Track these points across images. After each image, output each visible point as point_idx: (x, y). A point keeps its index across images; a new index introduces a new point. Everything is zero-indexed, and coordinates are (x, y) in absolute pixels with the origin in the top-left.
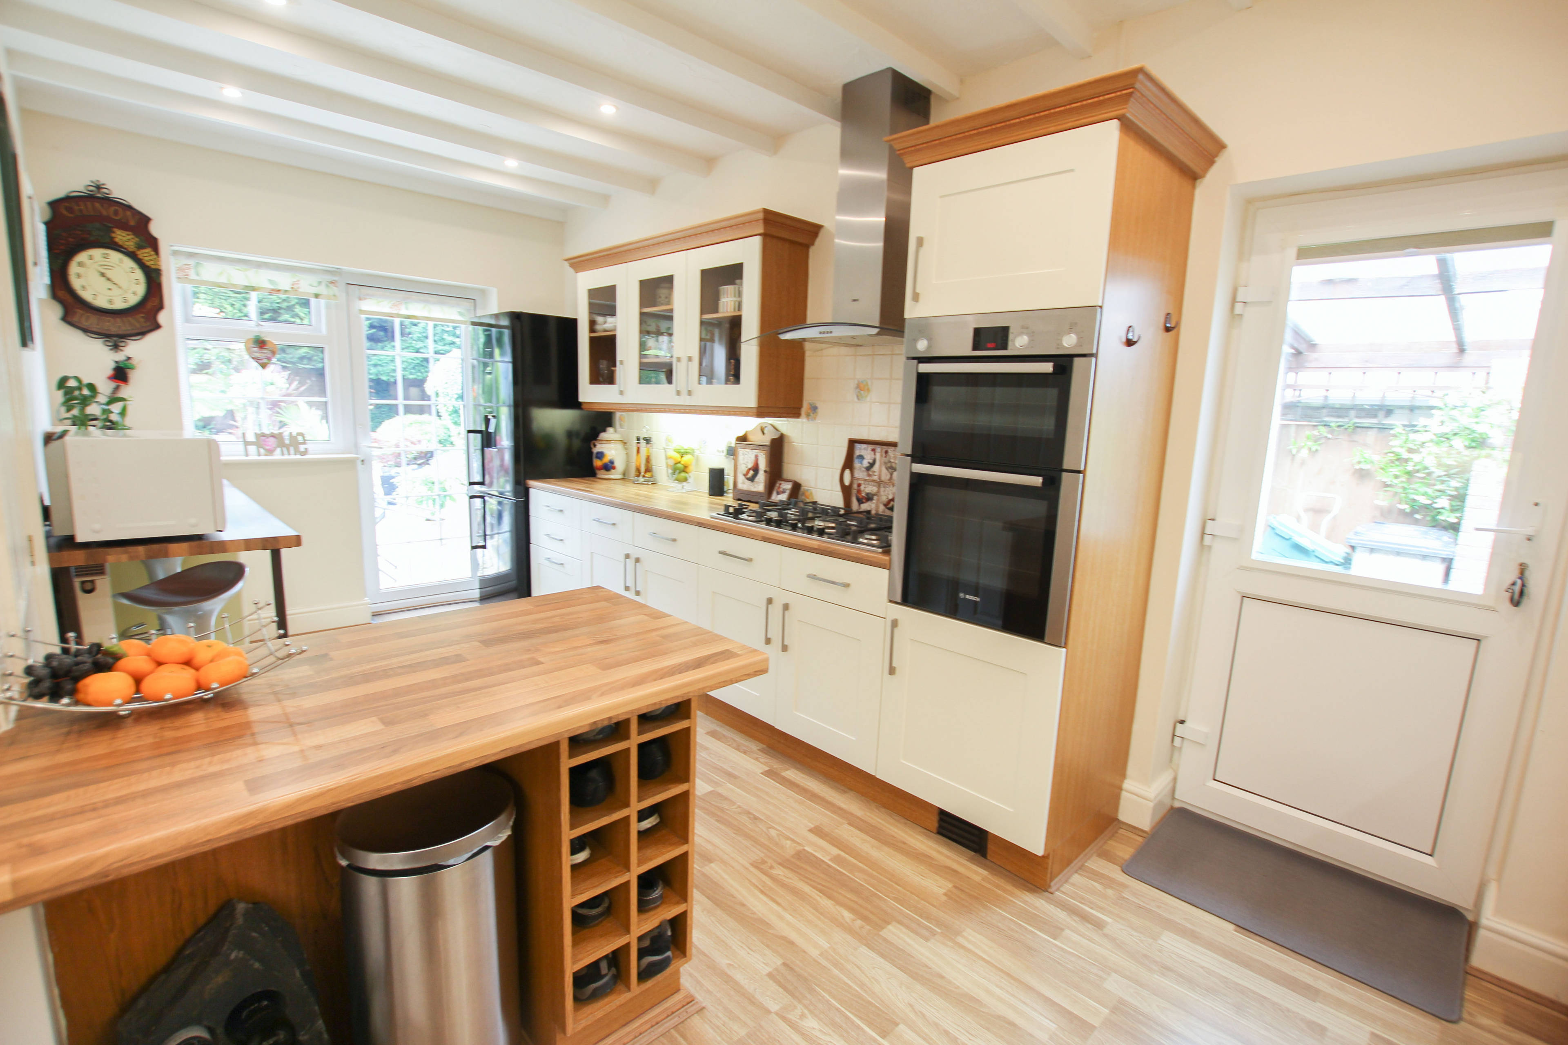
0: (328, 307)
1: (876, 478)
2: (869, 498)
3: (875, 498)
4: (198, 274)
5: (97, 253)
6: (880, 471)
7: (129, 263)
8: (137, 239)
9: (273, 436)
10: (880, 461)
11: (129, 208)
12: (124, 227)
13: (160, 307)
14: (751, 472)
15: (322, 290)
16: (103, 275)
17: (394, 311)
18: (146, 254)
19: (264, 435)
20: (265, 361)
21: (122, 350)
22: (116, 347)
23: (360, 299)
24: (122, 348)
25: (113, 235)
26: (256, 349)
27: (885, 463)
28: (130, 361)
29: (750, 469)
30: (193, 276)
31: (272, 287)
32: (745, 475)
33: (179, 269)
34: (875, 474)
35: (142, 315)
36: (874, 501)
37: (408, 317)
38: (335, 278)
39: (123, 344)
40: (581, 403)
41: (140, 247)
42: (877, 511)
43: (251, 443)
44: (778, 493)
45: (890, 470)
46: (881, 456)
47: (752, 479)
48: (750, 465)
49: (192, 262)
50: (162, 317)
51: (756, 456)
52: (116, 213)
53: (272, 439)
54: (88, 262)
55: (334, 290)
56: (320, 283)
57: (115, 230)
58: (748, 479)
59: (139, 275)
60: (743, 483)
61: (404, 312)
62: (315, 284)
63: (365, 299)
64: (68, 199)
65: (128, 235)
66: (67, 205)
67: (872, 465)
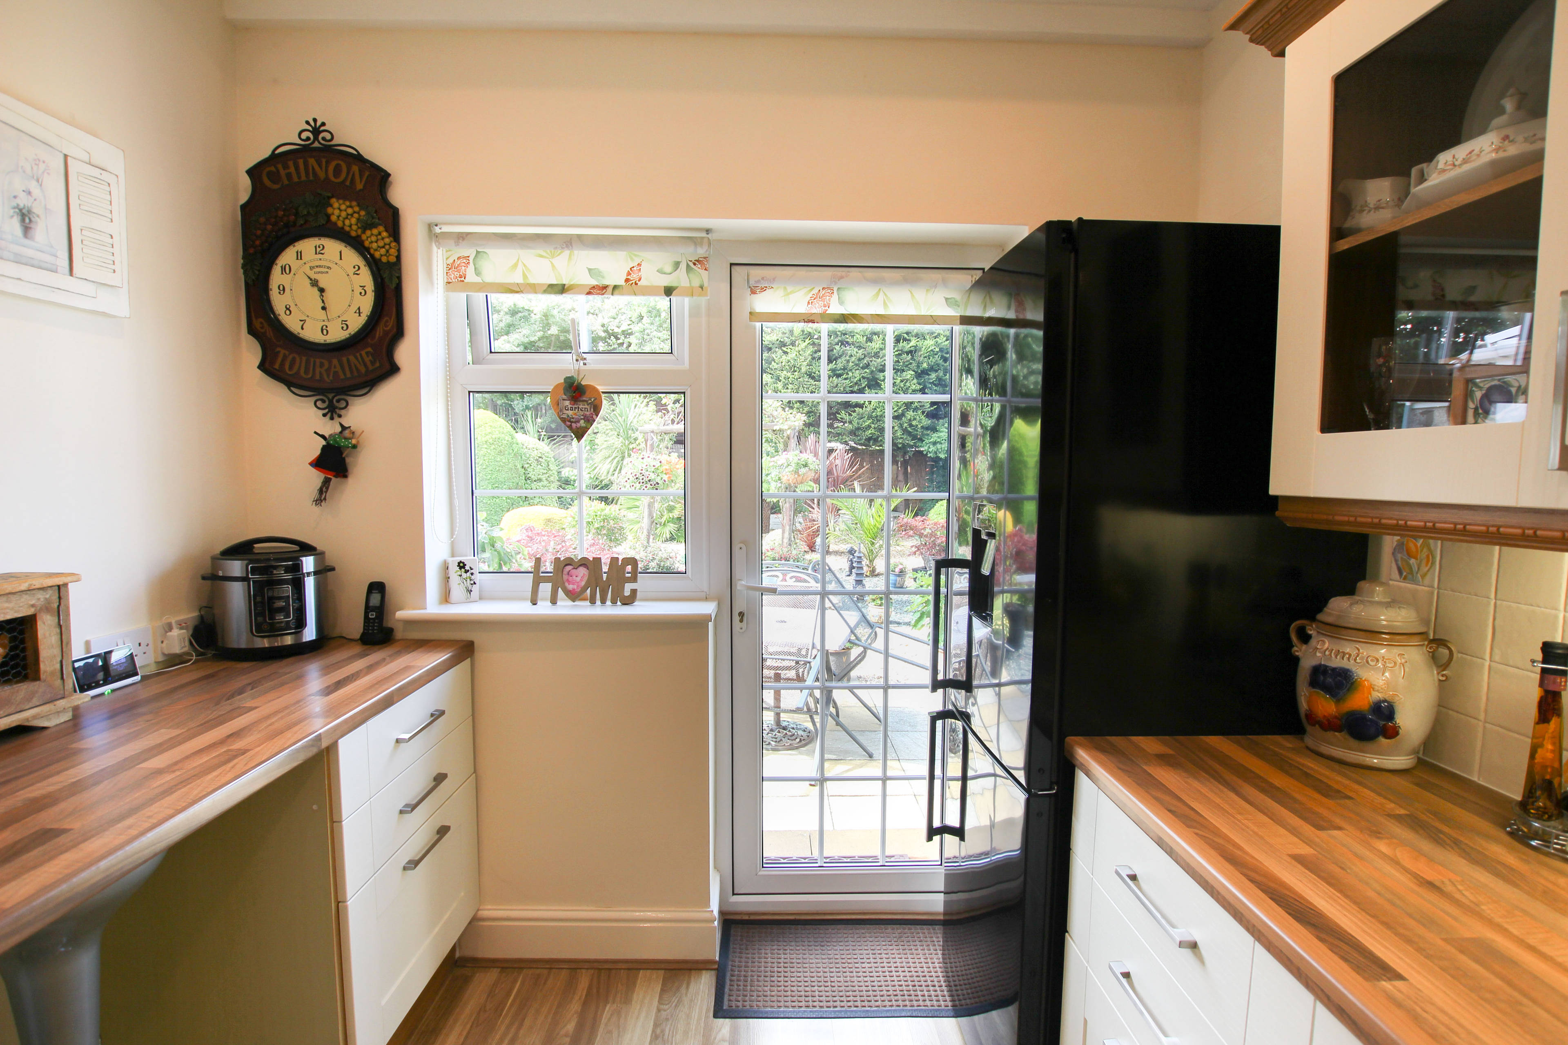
0: (694, 313)
4: (478, 273)
5: (307, 246)
7: (352, 258)
8: (363, 213)
9: (584, 563)
11: (358, 158)
12: (345, 192)
13: (398, 332)
15: (680, 278)
16: (314, 283)
17: (817, 309)
18: (377, 239)
19: (569, 562)
20: (582, 423)
21: (340, 416)
22: (332, 411)
23: (753, 292)
24: (342, 412)
25: (330, 210)
26: (567, 403)
28: (347, 433)
30: (471, 277)
31: (594, 282)
33: (451, 267)
35: (369, 349)
37: (844, 319)
38: (701, 252)
39: (343, 404)
40: (1276, 498)
41: (367, 226)
43: (547, 580)
49: (471, 252)
50: (402, 354)
52: (337, 171)
53: (582, 571)
54: (295, 264)
55: (701, 276)
56: (677, 265)
57: (333, 201)
59: (366, 278)
61: (836, 309)
62: (668, 268)
63: (763, 289)
64: (274, 158)
65: (351, 207)
66: (273, 169)
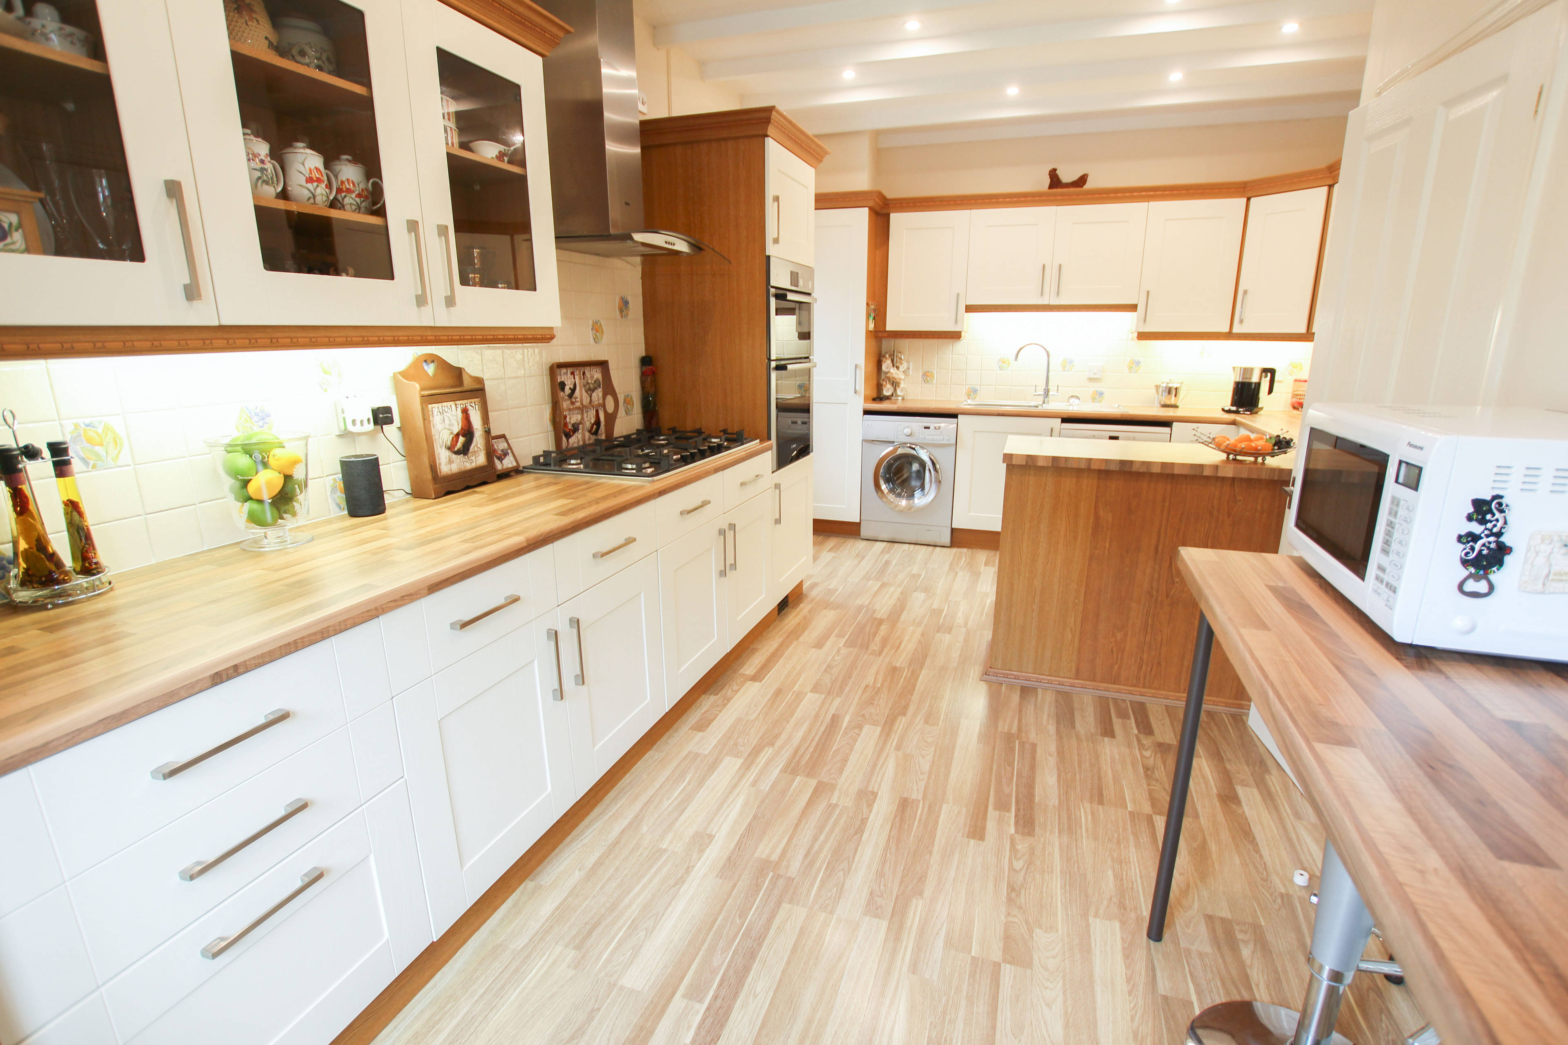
1: (578, 404)
2: (575, 429)
3: (581, 426)
6: (581, 396)
10: (580, 383)
14: (461, 439)
27: (585, 386)
29: (457, 435)
32: (450, 448)
34: (577, 400)
36: (580, 431)
42: (584, 441)
44: (501, 459)
45: (589, 392)
46: (580, 378)
47: (465, 451)
48: (456, 429)
51: (465, 411)
58: (457, 453)
60: (450, 462)
67: (573, 390)
